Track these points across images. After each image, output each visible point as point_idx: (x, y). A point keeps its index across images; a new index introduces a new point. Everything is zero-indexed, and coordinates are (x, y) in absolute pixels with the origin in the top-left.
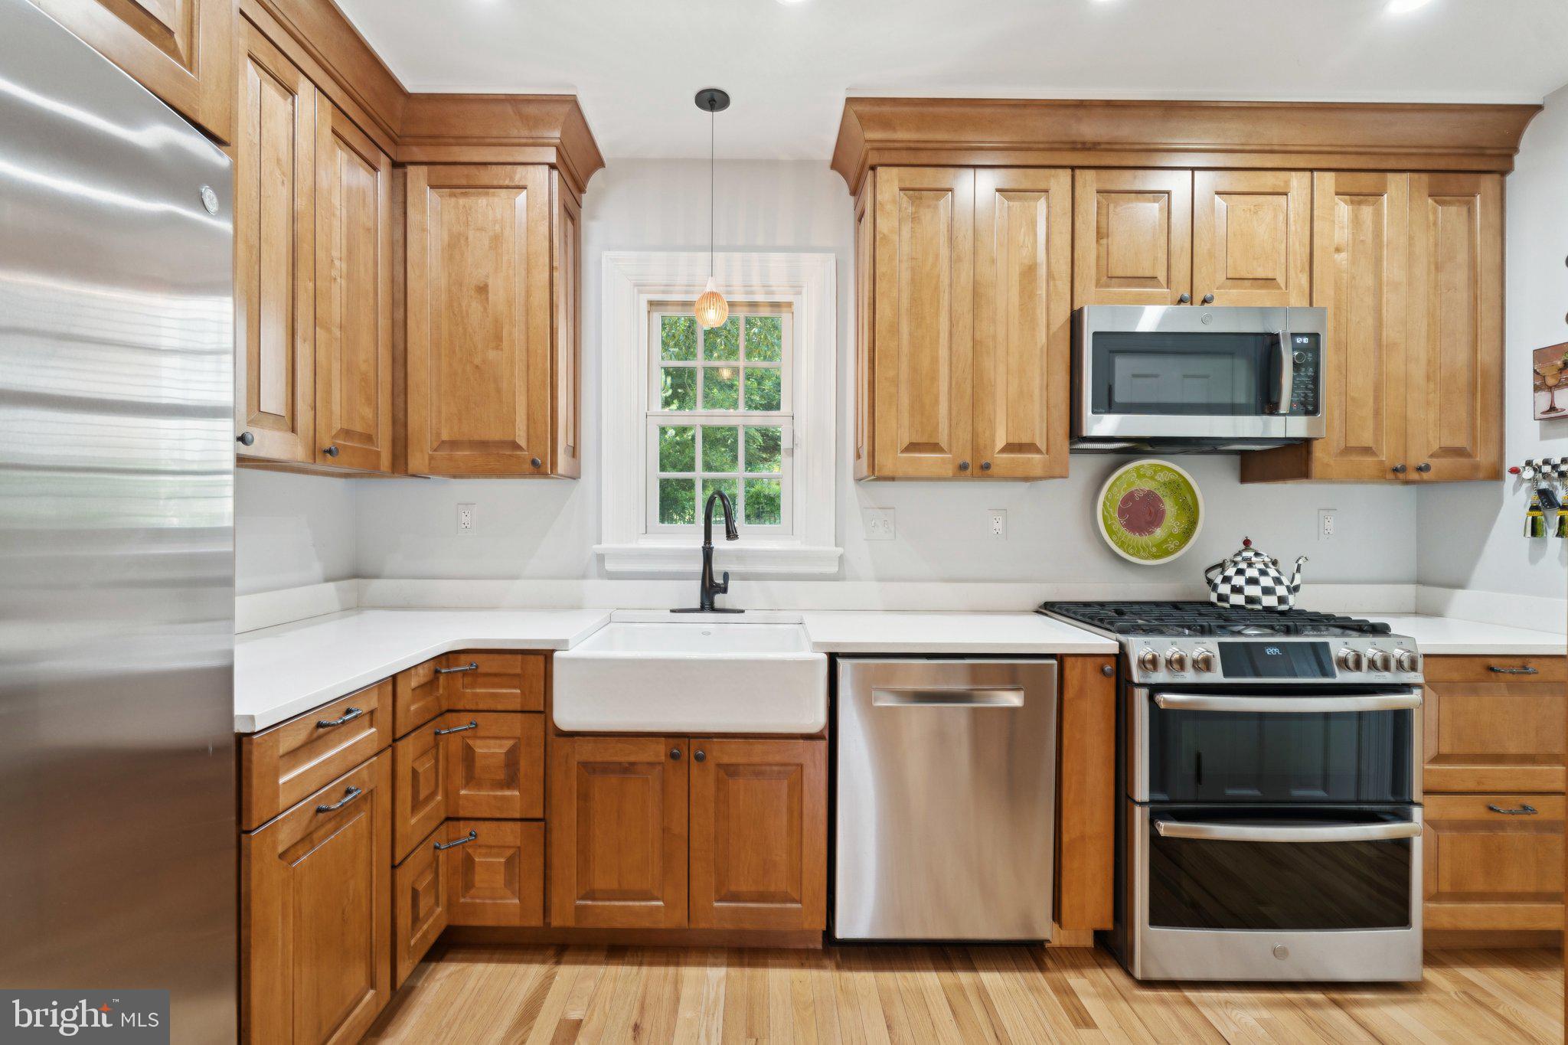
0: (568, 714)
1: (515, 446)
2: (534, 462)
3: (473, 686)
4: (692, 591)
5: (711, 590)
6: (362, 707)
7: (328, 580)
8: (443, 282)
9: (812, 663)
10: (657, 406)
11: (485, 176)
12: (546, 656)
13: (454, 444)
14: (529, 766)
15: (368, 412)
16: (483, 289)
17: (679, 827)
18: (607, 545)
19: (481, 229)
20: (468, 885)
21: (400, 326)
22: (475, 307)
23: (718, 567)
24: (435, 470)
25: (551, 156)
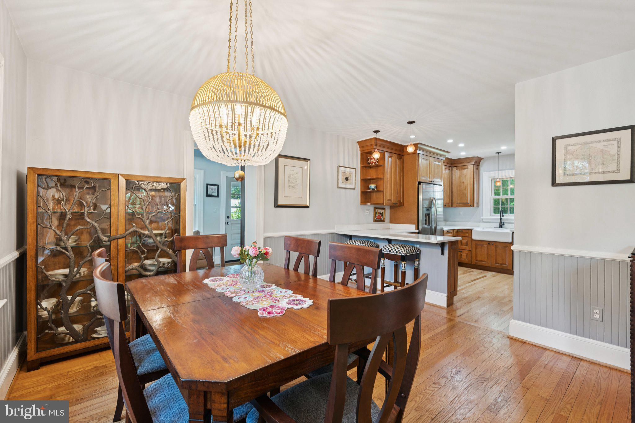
0: (474, 237)
1: (468, 203)
2: (471, 206)
3: (462, 233)
4: (498, 225)
5: (501, 225)
6: (451, 231)
8: (458, 182)
9: (509, 233)
10: (493, 195)
11: (464, 167)
12: (471, 230)
13: (459, 203)
14: (469, 244)
15: (449, 200)
16: (464, 183)
17: (490, 253)
18: (484, 217)
19: (463, 174)
20: (461, 258)
21: (452, 188)
22: (462, 185)
23: (502, 221)
24: (457, 207)
25: (473, 163)
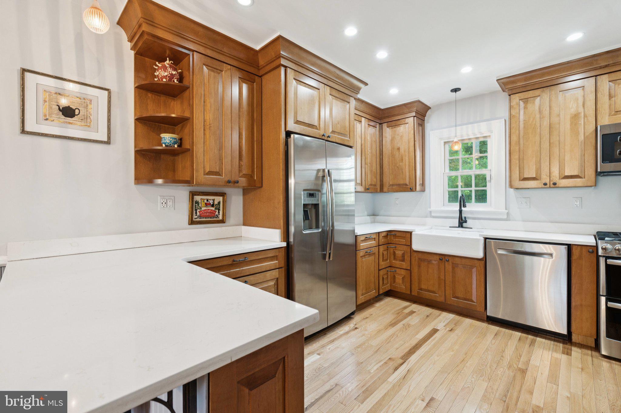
0: (416, 246)
1: (406, 185)
2: (410, 189)
3: (395, 239)
4: (456, 222)
5: (462, 222)
7: (368, 216)
8: (390, 149)
10: (447, 170)
11: (398, 123)
12: (411, 233)
13: (393, 185)
14: (407, 258)
15: (375, 180)
16: (399, 149)
17: (442, 277)
18: (433, 208)
19: (398, 135)
20: (394, 282)
21: (381, 160)
22: (397, 153)
23: (463, 216)
24: (388, 191)
25: (414, 114)
